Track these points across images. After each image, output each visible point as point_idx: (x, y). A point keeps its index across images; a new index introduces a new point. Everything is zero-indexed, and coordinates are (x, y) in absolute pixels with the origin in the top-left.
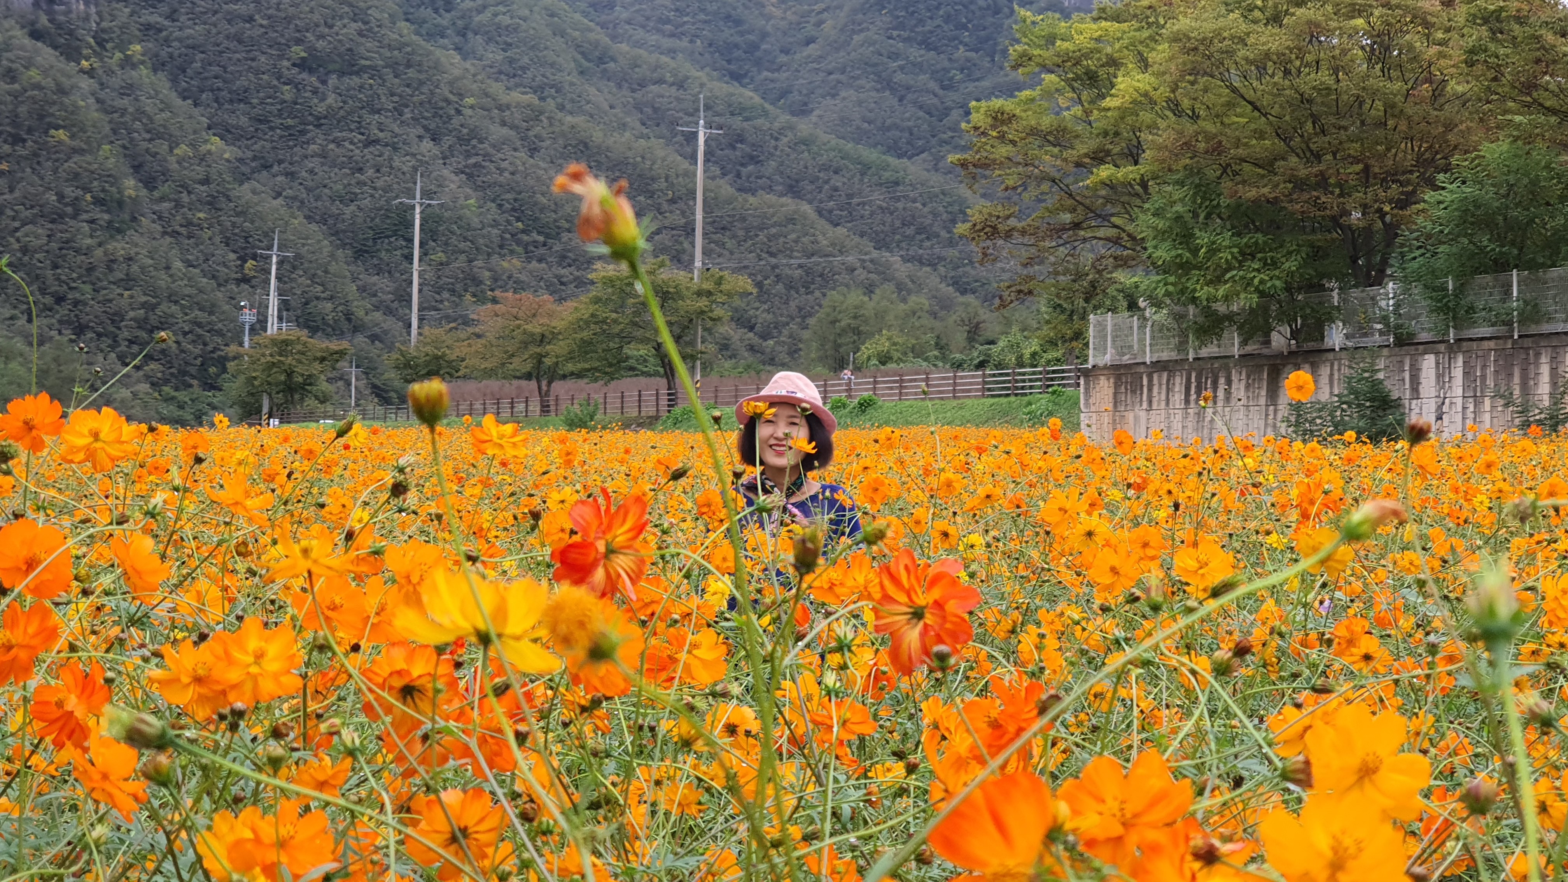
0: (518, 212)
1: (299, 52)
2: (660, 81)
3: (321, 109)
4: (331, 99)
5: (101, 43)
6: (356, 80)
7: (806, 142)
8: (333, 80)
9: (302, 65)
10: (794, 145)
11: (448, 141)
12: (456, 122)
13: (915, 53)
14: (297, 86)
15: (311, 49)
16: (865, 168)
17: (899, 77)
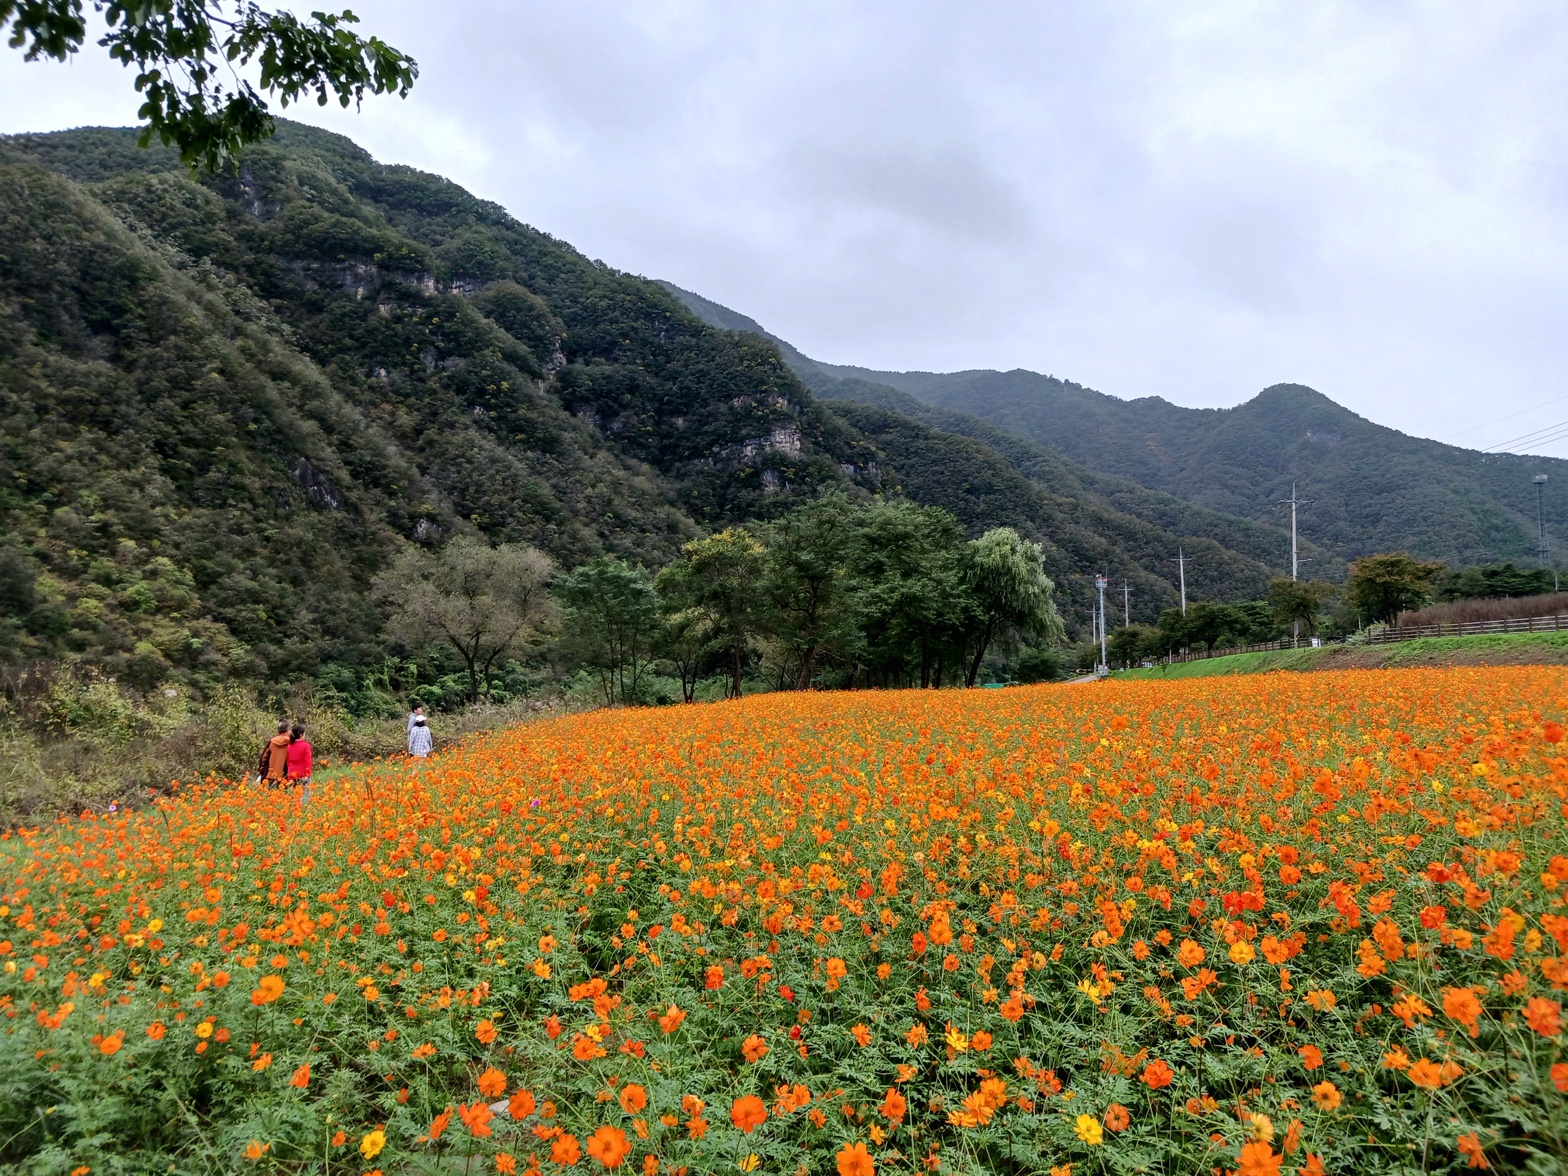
0: (1076, 552)
1: (966, 486)
2: (1121, 491)
3: (979, 510)
4: (983, 506)
5: (884, 486)
6: (992, 497)
7: (1197, 513)
8: (982, 497)
9: (968, 491)
10: (1192, 516)
11: (1038, 521)
12: (1041, 512)
13: (1237, 470)
14: (966, 501)
15: (971, 484)
16: (1230, 523)
17: (1231, 482)
